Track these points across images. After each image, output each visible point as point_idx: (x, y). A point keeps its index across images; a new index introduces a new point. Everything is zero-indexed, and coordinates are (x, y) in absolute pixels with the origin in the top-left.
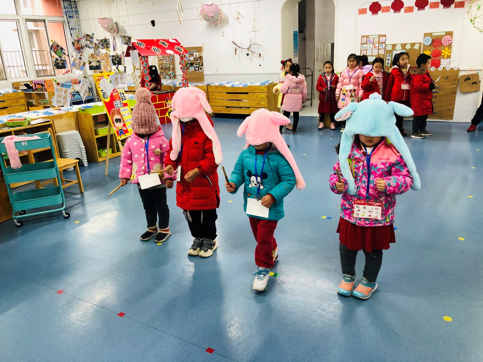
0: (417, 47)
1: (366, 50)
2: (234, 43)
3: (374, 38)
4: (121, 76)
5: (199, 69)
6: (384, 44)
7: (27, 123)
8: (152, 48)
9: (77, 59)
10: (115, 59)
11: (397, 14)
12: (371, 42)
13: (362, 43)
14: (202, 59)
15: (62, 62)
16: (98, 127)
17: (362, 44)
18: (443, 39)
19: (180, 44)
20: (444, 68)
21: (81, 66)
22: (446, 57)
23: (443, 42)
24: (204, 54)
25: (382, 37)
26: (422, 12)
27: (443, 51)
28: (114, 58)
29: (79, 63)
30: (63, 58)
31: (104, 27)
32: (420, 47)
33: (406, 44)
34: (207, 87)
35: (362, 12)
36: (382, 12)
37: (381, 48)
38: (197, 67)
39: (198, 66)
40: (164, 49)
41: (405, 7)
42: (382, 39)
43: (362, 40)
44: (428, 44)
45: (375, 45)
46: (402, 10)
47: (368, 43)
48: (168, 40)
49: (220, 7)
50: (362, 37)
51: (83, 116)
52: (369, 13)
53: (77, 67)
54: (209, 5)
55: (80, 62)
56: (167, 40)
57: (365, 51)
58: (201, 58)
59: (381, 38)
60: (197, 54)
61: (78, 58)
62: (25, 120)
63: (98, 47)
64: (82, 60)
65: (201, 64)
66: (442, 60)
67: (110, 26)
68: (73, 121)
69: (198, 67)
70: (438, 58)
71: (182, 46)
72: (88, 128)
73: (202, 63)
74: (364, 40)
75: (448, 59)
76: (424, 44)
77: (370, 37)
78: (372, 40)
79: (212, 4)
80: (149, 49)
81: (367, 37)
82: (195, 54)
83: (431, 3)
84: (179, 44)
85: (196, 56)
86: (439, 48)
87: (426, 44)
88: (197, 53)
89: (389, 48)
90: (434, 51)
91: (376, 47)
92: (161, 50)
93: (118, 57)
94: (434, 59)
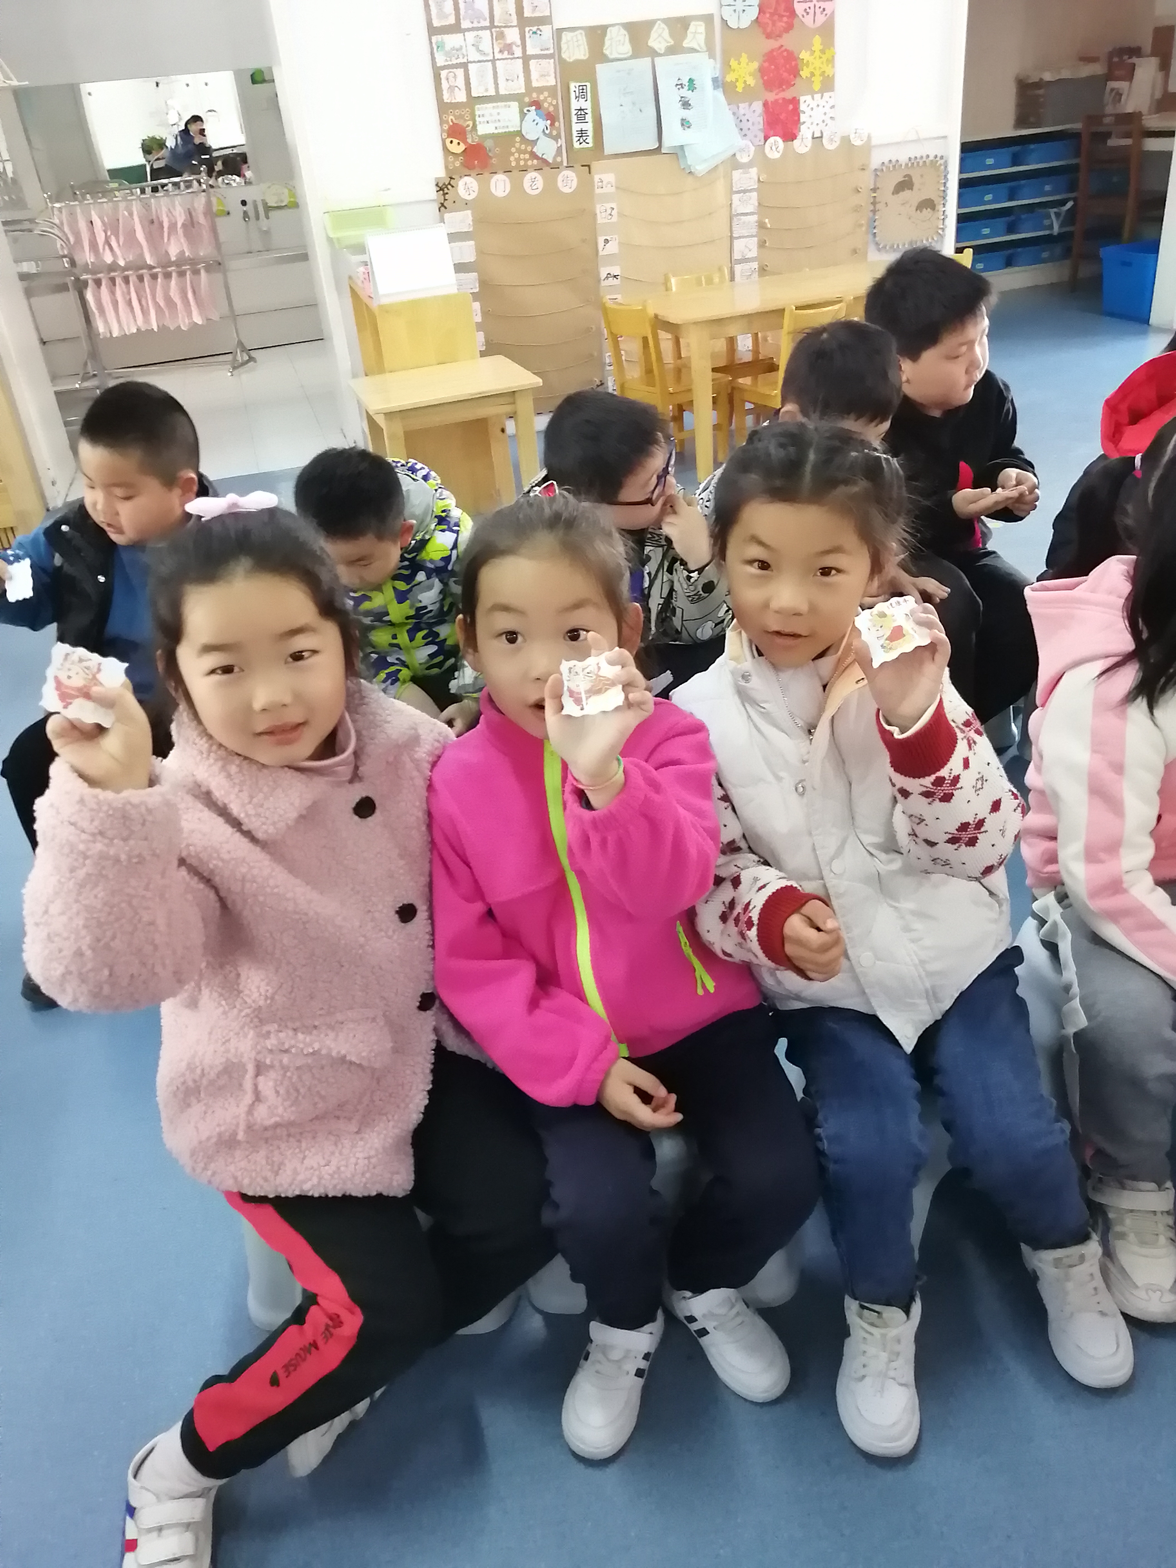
0: (696, 39)
1: (465, 66)
6: (547, 30)
12: (480, 17)
13: (436, 23)
17: (432, 31)
20: (818, 140)
22: (817, 86)
23: (799, 8)
27: (804, 55)
32: (710, 40)
33: (649, 25)
37: (538, 51)
43: (433, 5)
44: (746, 22)
45: (501, 36)
47: (465, 24)
57: (460, 72)
66: (806, 103)
70: (789, 93)
74: (439, 5)
75: (825, 95)
76: (724, 22)
78: (483, 4)
86: (788, 41)
87: (733, 23)
89: (576, 49)
90: (769, 56)
91: (508, 48)
94: (771, 97)
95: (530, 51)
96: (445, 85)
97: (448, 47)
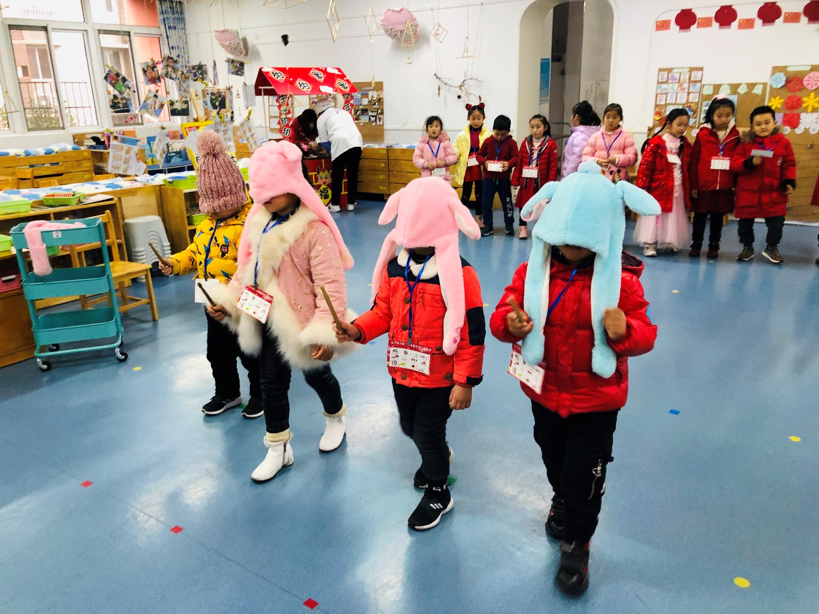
0: (758, 90)
1: (667, 93)
2: (437, 77)
3: (680, 73)
4: (225, 127)
5: (376, 119)
6: (698, 85)
7: (76, 201)
8: (297, 82)
9: (150, 97)
10: (216, 98)
11: (725, 31)
12: (675, 79)
13: (660, 81)
14: (383, 102)
15: (124, 102)
16: (195, 211)
17: (658, 83)
18: (806, 78)
19: (346, 77)
20: (806, 130)
21: (157, 108)
22: (810, 109)
23: (805, 83)
24: (387, 95)
25: (696, 72)
26: (769, 28)
27: (805, 99)
28: (213, 97)
29: (153, 103)
30: (125, 95)
31: (223, 46)
32: (764, 91)
33: (739, 85)
34: (388, 150)
35: (663, 25)
36: (698, 26)
37: (694, 91)
38: (373, 116)
39: (374, 114)
40: (315, 84)
41: (740, 20)
42: (696, 75)
43: (660, 75)
44: (780, 86)
45: (681, 85)
46: (735, 24)
47: (670, 81)
48: (326, 69)
49: (415, 15)
50: (661, 70)
51: (170, 192)
52: (674, 27)
53: (150, 110)
54: (397, 11)
55: (155, 103)
56: (324, 69)
57: (665, 96)
58: (380, 100)
59: (693, 73)
60: (374, 95)
61: (152, 95)
62: (73, 195)
63: (186, 78)
64: (158, 99)
65: (380, 111)
66: (803, 116)
67: (234, 45)
68: (153, 201)
69: (376, 116)
70: (796, 112)
71: (348, 81)
72: (177, 212)
73: (382, 110)
74: (663, 75)
75: (814, 114)
76: (771, 86)
77: (674, 71)
78: (677, 76)
79: (401, 10)
80: (292, 83)
81: (670, 70)
82: (370, 94)
83: (786, 13)
84: (342, 76)
85: (372, 97)
86: (799, 94)
87: (774, 86)
88: (375, 92)
89: (708, 91)
90: (789, 98)
91: (684, 89)
92: (313, 86)
93: (220, 96)
94: (788, 112)
95: (690, 90)
96: (658, 99)
97: (662, 88)
